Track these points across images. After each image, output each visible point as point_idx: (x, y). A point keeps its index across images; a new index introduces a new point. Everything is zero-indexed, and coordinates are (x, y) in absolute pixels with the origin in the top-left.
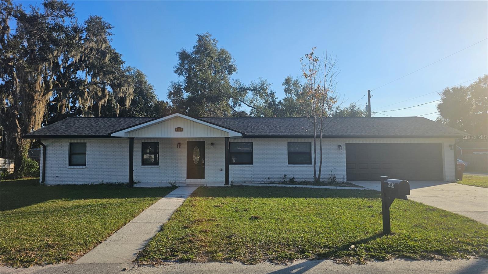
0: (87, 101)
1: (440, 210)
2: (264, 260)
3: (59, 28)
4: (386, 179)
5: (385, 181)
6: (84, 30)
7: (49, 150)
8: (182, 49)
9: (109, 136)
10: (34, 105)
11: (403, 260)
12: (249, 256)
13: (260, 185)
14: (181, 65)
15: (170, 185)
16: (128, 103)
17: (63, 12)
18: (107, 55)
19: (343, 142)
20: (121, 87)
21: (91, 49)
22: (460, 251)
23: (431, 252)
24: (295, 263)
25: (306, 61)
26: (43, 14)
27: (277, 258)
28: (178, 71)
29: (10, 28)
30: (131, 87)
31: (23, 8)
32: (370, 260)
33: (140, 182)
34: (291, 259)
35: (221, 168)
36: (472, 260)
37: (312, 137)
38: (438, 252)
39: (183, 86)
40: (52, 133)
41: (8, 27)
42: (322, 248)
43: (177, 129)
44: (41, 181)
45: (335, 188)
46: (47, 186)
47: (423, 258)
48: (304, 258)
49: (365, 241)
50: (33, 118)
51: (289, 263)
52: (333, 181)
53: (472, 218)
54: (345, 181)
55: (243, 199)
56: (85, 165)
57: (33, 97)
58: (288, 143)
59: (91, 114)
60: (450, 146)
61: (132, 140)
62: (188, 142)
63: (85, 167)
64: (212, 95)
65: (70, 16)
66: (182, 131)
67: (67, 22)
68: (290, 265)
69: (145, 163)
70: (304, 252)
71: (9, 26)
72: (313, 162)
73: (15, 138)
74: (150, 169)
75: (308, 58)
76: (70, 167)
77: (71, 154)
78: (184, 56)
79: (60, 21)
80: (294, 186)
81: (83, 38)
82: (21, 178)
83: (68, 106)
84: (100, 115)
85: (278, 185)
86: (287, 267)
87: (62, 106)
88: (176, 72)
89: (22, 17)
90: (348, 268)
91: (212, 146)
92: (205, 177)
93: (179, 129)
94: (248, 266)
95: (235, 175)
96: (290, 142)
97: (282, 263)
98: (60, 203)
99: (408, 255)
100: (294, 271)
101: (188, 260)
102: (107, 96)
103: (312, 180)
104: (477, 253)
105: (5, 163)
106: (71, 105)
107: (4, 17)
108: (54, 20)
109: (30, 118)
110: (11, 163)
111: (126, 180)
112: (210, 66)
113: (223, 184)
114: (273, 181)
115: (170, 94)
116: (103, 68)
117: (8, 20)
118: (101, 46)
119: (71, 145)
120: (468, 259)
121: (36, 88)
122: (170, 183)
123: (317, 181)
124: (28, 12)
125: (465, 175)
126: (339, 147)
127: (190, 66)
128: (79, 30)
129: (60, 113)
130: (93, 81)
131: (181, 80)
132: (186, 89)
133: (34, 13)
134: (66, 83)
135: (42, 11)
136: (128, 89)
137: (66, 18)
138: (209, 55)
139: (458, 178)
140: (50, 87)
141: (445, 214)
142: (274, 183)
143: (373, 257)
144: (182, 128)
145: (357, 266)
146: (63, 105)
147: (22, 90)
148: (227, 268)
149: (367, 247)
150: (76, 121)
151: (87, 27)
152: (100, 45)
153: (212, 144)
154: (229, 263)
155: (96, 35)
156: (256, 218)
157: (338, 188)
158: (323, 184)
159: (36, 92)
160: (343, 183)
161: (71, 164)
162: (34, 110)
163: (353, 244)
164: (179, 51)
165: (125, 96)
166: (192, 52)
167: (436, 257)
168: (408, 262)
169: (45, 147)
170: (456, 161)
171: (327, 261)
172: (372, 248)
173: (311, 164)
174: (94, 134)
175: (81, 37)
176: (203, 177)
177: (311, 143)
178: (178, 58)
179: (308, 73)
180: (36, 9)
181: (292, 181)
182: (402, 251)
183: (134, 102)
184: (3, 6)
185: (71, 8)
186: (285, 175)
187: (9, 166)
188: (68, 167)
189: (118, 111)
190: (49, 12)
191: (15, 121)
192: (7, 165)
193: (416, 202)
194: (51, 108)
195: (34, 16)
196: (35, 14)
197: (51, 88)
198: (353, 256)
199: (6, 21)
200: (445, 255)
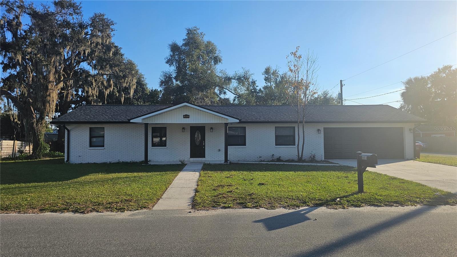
0: (95, 90)
1: (399, 179)
2: (280, 207)
3: (67, 24)
4: (360, 154)
5: (360, 155)
6: (88, 26)
7: (72, 134)
8: (173, 42)
9: (128, 122)
10: (48, 94)
11: (372, 207)
12: (269, 205)
13: (254, 163)
14: (171, 56)
15: (180, 163)
16: (132, 92)
17: (71, 10)
18: (112, 49)
19: (321, 127)
20: (126, 78)
21: (97, 44)
22: (411, 202)
23: (391, 202)
24: (301, 208)
25: (292, 58)
26: (53, 11)
27: (288, 206)
28: (169, 62)
29: (23, 24)
30: (135, 78)
31: (34, 6)
32: (350, 207)
33: (151, 161)
34: (298, 207)
35: (219, 148)
36: (419, 206)
37: (296, 122)
38: (396, 202)
39: (174, 75)
40: (75, 119)
41: (20, 23)
42: (317, 200)
43: (184, 116)
44: (66, 160)
45: (315, 164)
46: (72, 164)
47: (386, 205)
48: (306, 206)
49: (346, 197)
50: (48, 105)
51: (297, 209)
52: (313, 159)
53: (423, 184)
54: (323, 159)
55: (245, 173)
56: (103, 146)
57: (47, 87)
58: (276, 127)
59: (100, 102)
60: (410, 130)
61: (146, 125)
62: (191, 127)
63: (103, 148)
64: (201, 84)
65: (77, 14)
66: (189, 118)
67: (73, 19)
68: (298, 209)
69: (154, 145)
70: (306, 203)
71: (21, 22)
72: (296, 143)
73: (33, 123)
74: (159, 149)
75: (293, 56)
76: (90, 148)
77: (91, 137)
78: (174, 48)
79: (70, 19)
80: (282, 163)
81: (89, 33)
82: (40, 158)
83: (73, 94)
84: (106, 103)
85: (268, 163)
86: (296, 210)
87: (67, 94)
88: (167, 62)
89: (34, 15)
90: (337, 210)
91: (212, 130)
92: (206, 156)
93: (186, 116)
94: (271, 210)
95: (231, 155)
96: (278, 127)
97: (293, 209)
99: (376, 204)
100: (302, 212)
101: (229, 207)
102: (112, 86)
103: (296, 158)
104: (422, 202)
105: (22, 145)
106: (75, 93)
107: (17, 14)
108: (62, 16)
109: (44, 105)
110: (27, 145)
111: (143, 159)
112: (199, 58)
113: (223, 162)
114: (263, 160)
115: (162, 83)
116: (109, 61)
117: (20, 16)
118: (106, 41)
119: (91, 128)
120: (416, 206)
121: (49, 79)
122: (181, 161)
123: (300, 160)
124: (40, 9)
125: (421, 154)
126: (318, 131)
127: (179, 58)
128: (84, 26)
129: (66, 100)
130: (100, 72)
131: (172, 70)
132: (176, 78)
133: (45, 11)
134: (71, 74)
135: (52, 9)
136: (132, 79)
137: (75, 16)
138: (197, 47)
139: (416, 156)
140: (62, 78)
141: (403, 181)
142: (264, 161)
143: (352, 205)
144: (189, 115)
145: (343, 210)
146: (69, 93)
147: (37, 81)
148: (257, 211)
149: (348, 200)
150: (91, 109)
151: (91, 23)
152: (105, 40)
153: (212, 128)
154: (257, 209)
155: (102, 31)
156: (263, 184)
157: (318, 164)
158: (304, 161)
159: (50, 82)
160: (321, 161)
161: (91, 145)
162: (48, 98)
163: (338, 198)
164: (171, 43)
165: (129, 86)
166: (181, 44)
167: (395, 205)
168: (376, 208)
169: (68, 131)
170: (415, 143)
171: (322, 207)
172: (351, 200)
173: (295, 145)
174: (111, 120)
175: (87, 32)
176: (205, 157)
177: (294, 127)
178: (169, 50)
179: (292, 68)
180: (47, 7)
181: (279, 160)
182: (372, 202)
183: (136, 91)
184: (15, 4)
185: (78, 6)
186: (273, 155)
187: (25, 148)
188: (89, 148)
189: (123, 99)
190: (58, 10)
191: (31, 108)
192: (23, 147)
193: (382, 174)
194: (61, 96)
195: (45, 14)
196: (46, 12)
197: (62, 79)
198: (339, 205)
199: (19, 18)
200: (401, 204)
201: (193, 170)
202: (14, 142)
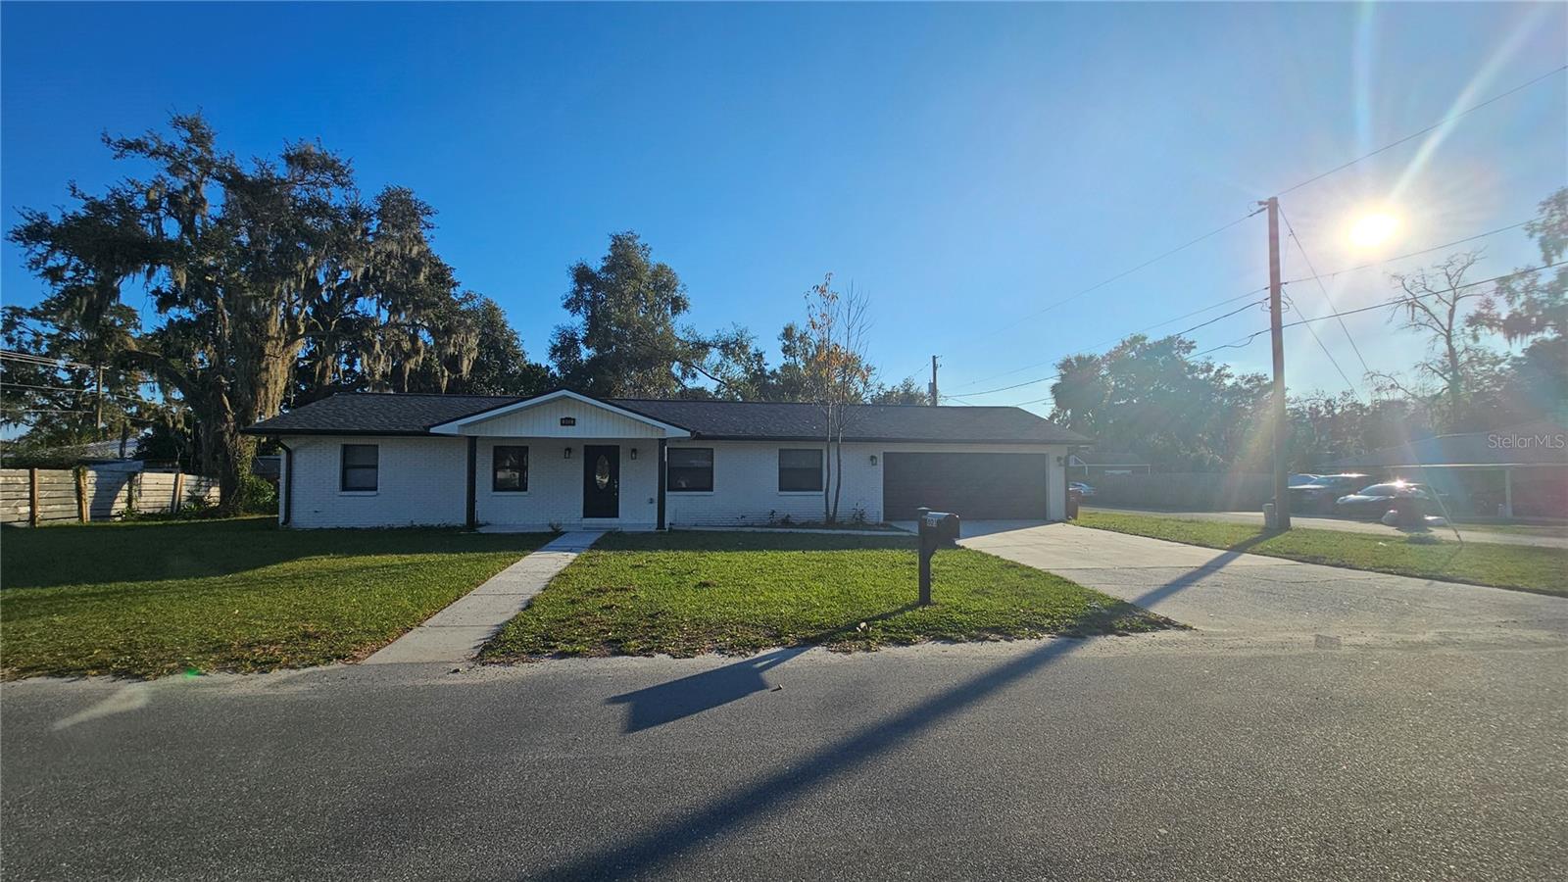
0: (380, 360)
1: (1024, 567)
2: (710, 650)
3: (320, 209)
4: (926, 512)
5: (924, 517)
6: (372, 215)
7: (299, 459)
8: (580, 262)
9: (425, 433)
10: (263, 365)
11: (939, 643)
12: (684, 645)
13: (724, 529)
14: (577, 293)
15: (550, 530)
16: (466, 367)
17: (327, 177)
18: (423, 269)
19: (879, 450)
20: (452, 334)
21: (389, 255)
22: (1031, 626)
23: (987, 629)
24: (763, 653)
25: (815, 298)
26: (283, 177)
27: (732, 647)
28: (572, 305)
29: (208, 203)
30: (473, 334)
31: (237, 163)
32: (886, 645)
33: (489, 524)
34: (756, 648)
35: (652, 497)
36: (1046, 639)
37: (825, 439)
38: (996, 630)
39: (581, 335)
40: (305, 425)
41: (203, 201)
42: (812, 628)
43: (563, 421)
44: (282, 519)
45: (860, 532)
46: (295, 531)
47: (972, 638)
48: (779, 646)
49: (884, 616)
50: (262, 392)
51: (753, 654)
52: (859, 521)
53: (1069, 579)
54: (881, 520)
55: (688, 554)
56: (376, 489)
57: (262, 350)
58: (780, 450)
59: (387, 387)
60: (1059, 459)
61: (473, 441)
62: (587, 448)
63: (374, 493)
64: (639, 354)
65: (343, 185)
66: (574, 425)
67: (336, 197)
68: (753, 656)
69: (499, 486)
70: (779, 637)
71: (205, 197)
72: (825, 487)
73: (222, 433)
74: (509, 497)
75: (818, 293)
76: (343, 493)
77: (345, 469)
78: (582, 275)
79: (322, 194)
80: (788, 530)
81: (371, 231)
82: (235, 515)
83: (338, 370)
84: (406, 390)
85: (757, 530)
86: (746, 659)
87: (324, 369)
88: (567, 306)
89: (235, 182)
90: (847, 657)
91: (633, 455)
92: (620, 514)
93: (568, 422)
94: (682, 660)
95: (678, 512)
96: (785, 450)
97: (740, 654)
98: (325, 562)
99: (949, 635)
100: (759, 665)
101: (575, 654)
102: (422, 352)
103: (822, 518)
104: (1055, 629)
105: (199, 485)
106: (343, 367)
107: (194, 178)
108: (307, 190)
109: (254, 393)
110: (213, 485)
111: (462, 520)
112: (637, 297)
113: (653, 529)
114: (750, 523)
115: (555, 350)
116: (413, 294)
117: (203, 184)
118: (411, 250)
119: (345, 448)
120: (1039, 638)
121: (268, 331)
122: (551, 525)
123: (831, 522)
124: (250, 171)
125: (1081, 510)
126: (872, 460)
127: (595, 297)
128: (362, 214)
129: (320, 383)
130: (392, 319)
131: (578, 322)
132: (585, 341)
133: (262, 174)
134: (334, 322)
135: (281, 171)
136: (467, 339)
137: (335, 190)
138: (634, 276)
139: (1070, 515)
140: (300, 330)
141: (1029, 573)
142: (752, 526)
143: (892, 639)
144: (574, 420)
145: (864, 654)
146: (327, 366)
147: (237, 334)
148: (644, 664)
149: (886, 625)
150: (356, 402)
151: (380, 210)
152: (408, 247)
153: (634, 450)
154: (647, 656)
155: (399, 227)
156: (706, 585)
157: (866, 533)
158: (841, 526)
159: (268, 338)
160: (877, 524)
161: (345, 487)
162: (264, 375)
163: (863, 621)
164: (574, 264)
165: (460, 352)
166: (599, 268)
167: (993, 636)
168: (947, 646)
169: (289, 452)
170: (1067, 488)
171: (816, 648)
172: (894, 626)
173: (821, 490)
174: (393, 428)
175: (368, 229)
176: (617, 517)
177: (821, 450)
178: (571, 279)
179: (818, 320)
180: (268, 166)
181: (786, 522)
182: (941, 630)
183: (478, 366)
184: (190, 155)
185: (344, 168)
186: (774, 512)
187: (208, 491)
188: (340, 493)
189: (445, 382)
190: (296, 174)
191: (222, 398)
192: (203, 489)
193: (990, 555)
194: (300, 373)
195: (262, 181)
196: (265, 176)
197: (301, 333)
198: (862, 639)
199: (199, 188)
200: (1006, 633)
201: (565, 549)
202: (177, 476)
